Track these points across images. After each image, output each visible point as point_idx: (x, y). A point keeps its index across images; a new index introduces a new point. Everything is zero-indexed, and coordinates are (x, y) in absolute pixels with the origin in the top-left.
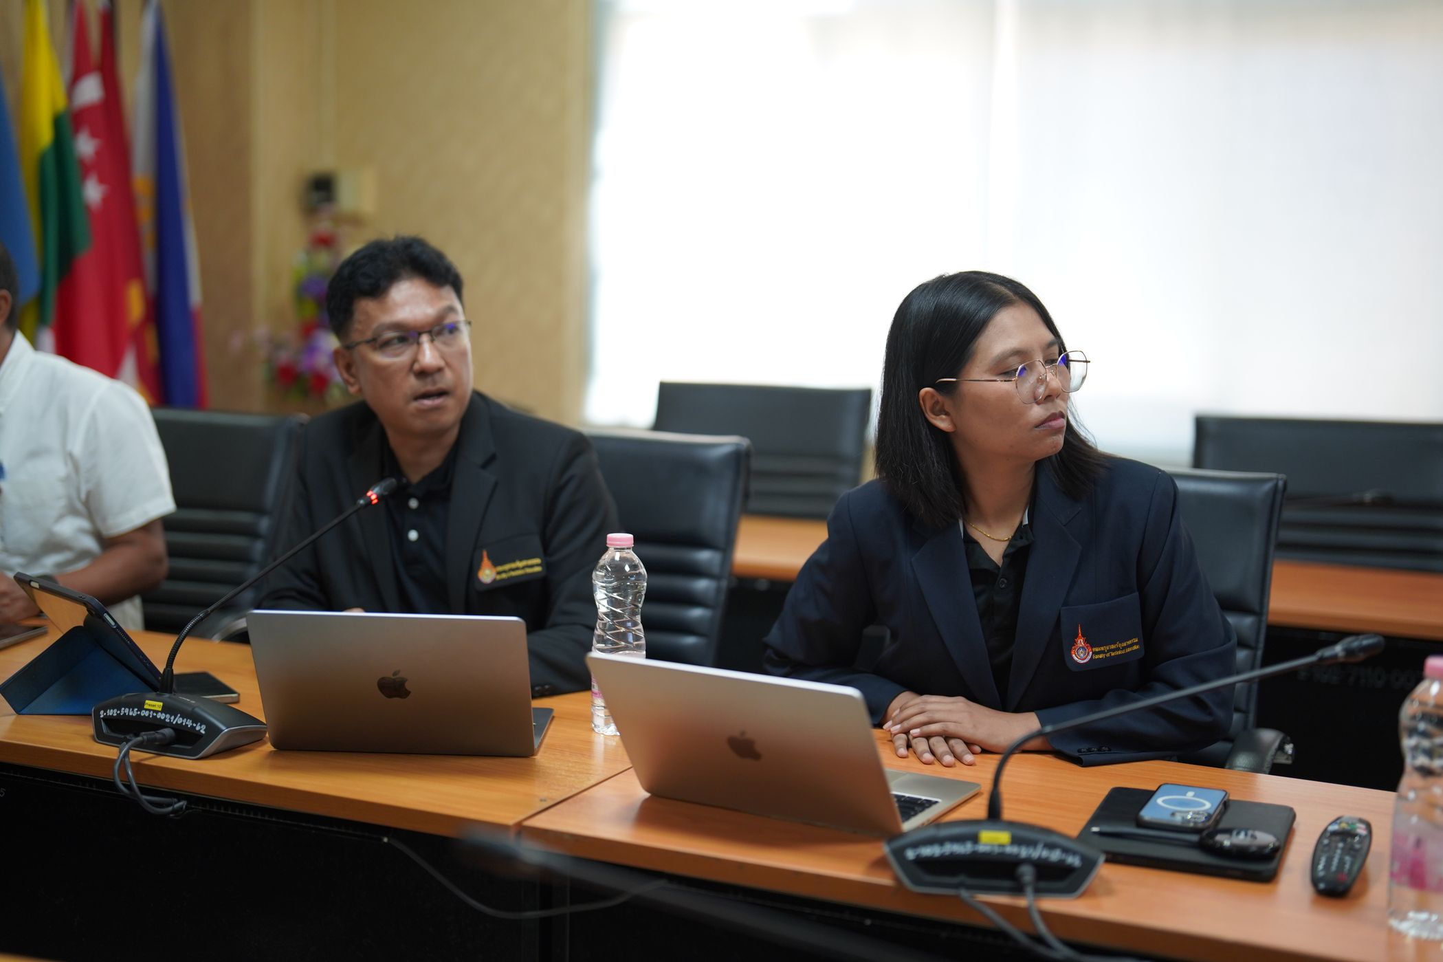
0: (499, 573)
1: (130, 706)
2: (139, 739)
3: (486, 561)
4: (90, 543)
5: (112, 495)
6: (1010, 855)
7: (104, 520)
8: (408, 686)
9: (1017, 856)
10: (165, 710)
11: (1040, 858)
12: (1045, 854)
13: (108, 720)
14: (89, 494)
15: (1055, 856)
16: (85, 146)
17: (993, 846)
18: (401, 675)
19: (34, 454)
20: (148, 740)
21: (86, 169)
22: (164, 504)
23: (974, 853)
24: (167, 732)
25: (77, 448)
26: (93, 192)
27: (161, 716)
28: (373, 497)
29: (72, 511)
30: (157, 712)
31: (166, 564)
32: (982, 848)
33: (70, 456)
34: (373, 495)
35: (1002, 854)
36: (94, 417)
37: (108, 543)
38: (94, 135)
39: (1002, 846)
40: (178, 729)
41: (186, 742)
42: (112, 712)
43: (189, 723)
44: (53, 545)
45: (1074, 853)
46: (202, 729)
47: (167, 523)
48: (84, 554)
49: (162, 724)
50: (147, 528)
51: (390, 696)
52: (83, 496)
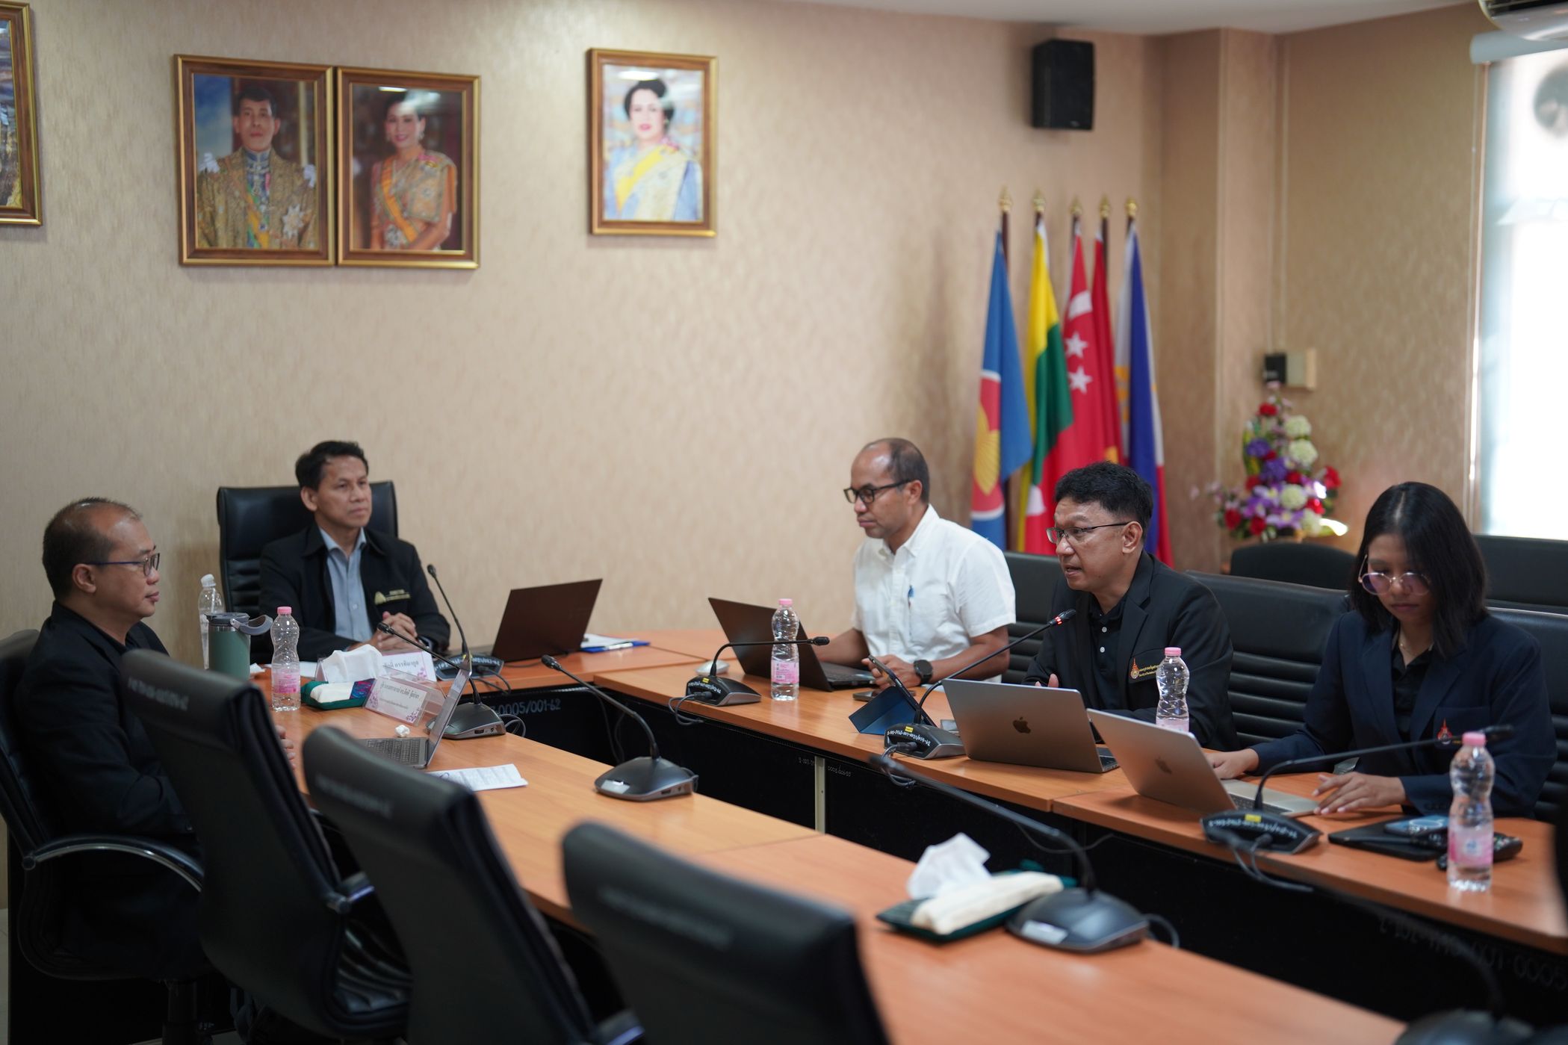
0: (1141, 673)
1: (900, 729)
2: (896, 746)
3: (1135, 666)
4: (962, 640)
5: (973, 612)
6: (1260, 828)
7: (969, 627)
8: (1028, 726)
9: (1263, 829)
10: (914, 732)
11: (1275, 831)
12: (1278, 829)
13: (890, 736)
14: (961, 609)
15: (1283, 831)
16: (1077, 346)
17: (1251, 822)
18: (1024, 720)
19: (930, 583)
20: (901, 747)
21: (1073, 363)
22: (1010, 618)
23: (1242, 825)
24: (913, 744)
25: (953, 581)
26: (1080, 380)
27: (911, 735)
28: (1059, 620)
29: (952, 620)
30: (910, 733)
31: (1008, 657)
32: (1246, 823)
33: (949, 584)
34: (1058, 619)
35: (1256, 827)
36: (965, 560)
37: (974, 641)
38: (1082, 338)
39: (1255, 823)
40: (918, 743)
41: (921, 750)
42: (892, 732)
43: (923, 740)
44: (938, 640)
45: (1294, 830)
46: (928, 743)
47: (1010, 630)
48: (958, 646)
49: (911, 740)
50: (996, 632)
51: (1021, 732)
52: (957, 611)
